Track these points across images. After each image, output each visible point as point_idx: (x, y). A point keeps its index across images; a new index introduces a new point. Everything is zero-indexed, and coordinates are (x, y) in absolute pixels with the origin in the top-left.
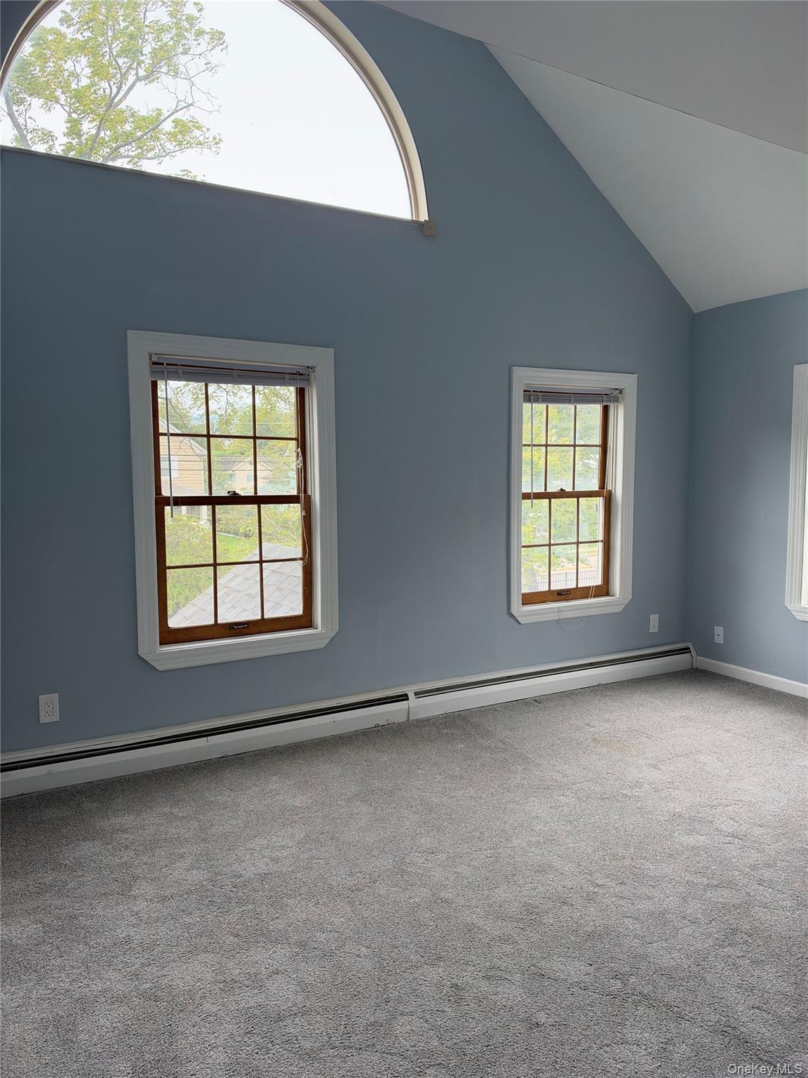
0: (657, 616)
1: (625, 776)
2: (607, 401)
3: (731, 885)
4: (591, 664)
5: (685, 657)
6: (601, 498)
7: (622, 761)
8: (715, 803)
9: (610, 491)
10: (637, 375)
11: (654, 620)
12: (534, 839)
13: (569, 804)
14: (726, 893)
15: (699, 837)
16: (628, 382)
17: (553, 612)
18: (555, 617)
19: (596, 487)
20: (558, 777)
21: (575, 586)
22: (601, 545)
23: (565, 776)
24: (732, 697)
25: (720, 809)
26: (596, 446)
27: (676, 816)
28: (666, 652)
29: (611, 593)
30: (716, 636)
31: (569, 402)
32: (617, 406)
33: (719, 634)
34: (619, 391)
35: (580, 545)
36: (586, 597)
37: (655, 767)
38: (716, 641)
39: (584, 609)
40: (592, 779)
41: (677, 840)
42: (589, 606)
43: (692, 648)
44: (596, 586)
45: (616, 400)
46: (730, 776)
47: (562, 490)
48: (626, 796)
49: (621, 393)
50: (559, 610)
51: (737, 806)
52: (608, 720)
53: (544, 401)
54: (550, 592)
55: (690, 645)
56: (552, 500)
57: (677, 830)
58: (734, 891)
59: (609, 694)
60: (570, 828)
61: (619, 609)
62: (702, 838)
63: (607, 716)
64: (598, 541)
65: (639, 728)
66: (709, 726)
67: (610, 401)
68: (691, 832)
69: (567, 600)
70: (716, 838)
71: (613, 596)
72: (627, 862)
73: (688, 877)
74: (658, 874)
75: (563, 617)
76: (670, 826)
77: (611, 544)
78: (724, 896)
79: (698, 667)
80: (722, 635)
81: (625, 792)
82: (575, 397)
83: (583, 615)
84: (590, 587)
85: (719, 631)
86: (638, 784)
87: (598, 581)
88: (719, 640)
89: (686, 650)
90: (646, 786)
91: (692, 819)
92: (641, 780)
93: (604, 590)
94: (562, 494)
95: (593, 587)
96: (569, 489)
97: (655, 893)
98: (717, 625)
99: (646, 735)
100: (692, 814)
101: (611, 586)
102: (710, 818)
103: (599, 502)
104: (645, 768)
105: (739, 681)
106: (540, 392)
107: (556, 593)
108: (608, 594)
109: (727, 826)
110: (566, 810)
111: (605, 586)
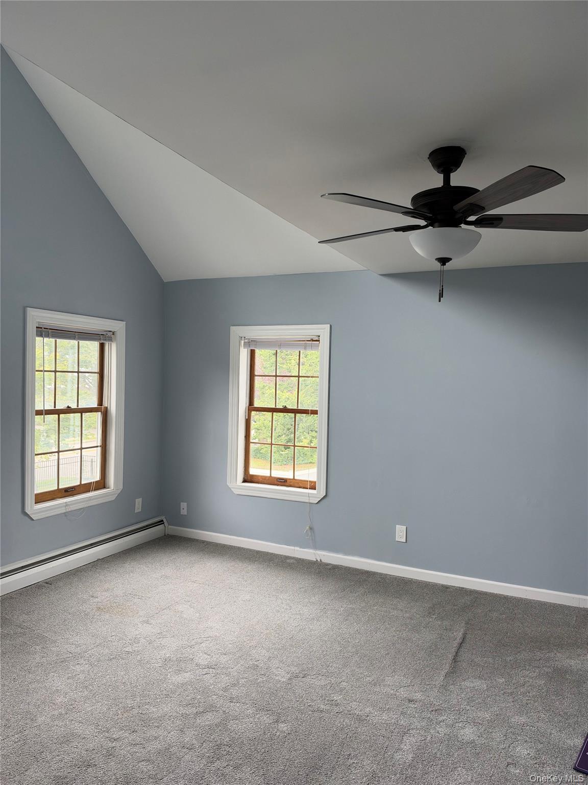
0: (140, 500)
1: (126, 636)
2: (104, 340)
3: (211, 708)
4: (91, 545)
5: (161, 527)
6: (100, 413)
7: (121, 622)
8: (193, 643)
9: (106, 408)
10: (125, 322)
11: (139, 502)
12: (56, 713)
13: (83, 671)
14: (209, 716)
15: (185, 674)
16: (119, 327)
17: (62, 507)
18: (63, 510)
19: (95, 405)
20: (73, 649)
21: (79, 484)
22: (99, 449)
23: (77, 646)
24: (195, 554)
25: (197, 647)
26: (95, 373)
27: (167, 661)
28: (147, 526)
29: (107, 487)
30: (181, 509)
31: (74, 338)
32: (111, 344)
33: (184, 508)
34: (112, 333)
35: (83, 450)
36: (88, 491)
37: (147, 622)
38: (181, 514)
39: (87, 501)
40: (100, 644)
41: (170, 681)
42: (90, 499)
43: (165, 520)
44: (96, 482)
45: (110, 339)
46: (200, 618)
47: (68, 407)
48: (128, 652)
49: (113, 334)
50: (66, 505)
51: (208, 642)
52: (107, 590)
53: (53, 337)
54: (59, 490)
55: (163, 518)
56: (61, 415)
57: (170, 672)
58: (215, 713)
59: (106, 566)
60: (86, 693)
61: (113, 498)
62: (187, 675)
63: (106, 586)
64: (97, 447)
65: (132, 592)
66: (182, 581)
67: (106, 340)
68: (179, 671)
69: (73, 495)
70: (197, 672)
71: (108, 488)
72: (135, 711)
73: (182, 710)
74: (160, 715)
75: (70, 510)
76: (163, 670)
77: (107, 447)
78: (210, 718)
79: (169, 534)
80: (186, 509)
81: (127, 650)
82: (78, 335)
83: (86, 506)
84: (91, 483)
85: (184, 505)
86: (136, 640)
87: (97, 477)
88: (184, 512)
89: (161, 522)
90: (142, 640)
91: (179, 661)
92: (138, 636)
93: (102, 484)
94: (69, 410)
95: (94, 482)
96: (74, 406)
97: (161, 732)
98: (183, 502)
99: (137, 597)
100: (178, 656)
101: (107, 480)
102: (191, 657)
103: (98, 416)
104: (140, 625)
105: (197, 540)
106: (50, 329)
107: (64, 491)
108: (104, 487)
109: (203, 660)
110: (82, 677)
111: (102, 481)
